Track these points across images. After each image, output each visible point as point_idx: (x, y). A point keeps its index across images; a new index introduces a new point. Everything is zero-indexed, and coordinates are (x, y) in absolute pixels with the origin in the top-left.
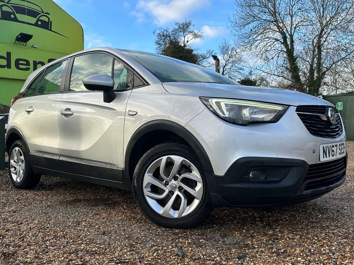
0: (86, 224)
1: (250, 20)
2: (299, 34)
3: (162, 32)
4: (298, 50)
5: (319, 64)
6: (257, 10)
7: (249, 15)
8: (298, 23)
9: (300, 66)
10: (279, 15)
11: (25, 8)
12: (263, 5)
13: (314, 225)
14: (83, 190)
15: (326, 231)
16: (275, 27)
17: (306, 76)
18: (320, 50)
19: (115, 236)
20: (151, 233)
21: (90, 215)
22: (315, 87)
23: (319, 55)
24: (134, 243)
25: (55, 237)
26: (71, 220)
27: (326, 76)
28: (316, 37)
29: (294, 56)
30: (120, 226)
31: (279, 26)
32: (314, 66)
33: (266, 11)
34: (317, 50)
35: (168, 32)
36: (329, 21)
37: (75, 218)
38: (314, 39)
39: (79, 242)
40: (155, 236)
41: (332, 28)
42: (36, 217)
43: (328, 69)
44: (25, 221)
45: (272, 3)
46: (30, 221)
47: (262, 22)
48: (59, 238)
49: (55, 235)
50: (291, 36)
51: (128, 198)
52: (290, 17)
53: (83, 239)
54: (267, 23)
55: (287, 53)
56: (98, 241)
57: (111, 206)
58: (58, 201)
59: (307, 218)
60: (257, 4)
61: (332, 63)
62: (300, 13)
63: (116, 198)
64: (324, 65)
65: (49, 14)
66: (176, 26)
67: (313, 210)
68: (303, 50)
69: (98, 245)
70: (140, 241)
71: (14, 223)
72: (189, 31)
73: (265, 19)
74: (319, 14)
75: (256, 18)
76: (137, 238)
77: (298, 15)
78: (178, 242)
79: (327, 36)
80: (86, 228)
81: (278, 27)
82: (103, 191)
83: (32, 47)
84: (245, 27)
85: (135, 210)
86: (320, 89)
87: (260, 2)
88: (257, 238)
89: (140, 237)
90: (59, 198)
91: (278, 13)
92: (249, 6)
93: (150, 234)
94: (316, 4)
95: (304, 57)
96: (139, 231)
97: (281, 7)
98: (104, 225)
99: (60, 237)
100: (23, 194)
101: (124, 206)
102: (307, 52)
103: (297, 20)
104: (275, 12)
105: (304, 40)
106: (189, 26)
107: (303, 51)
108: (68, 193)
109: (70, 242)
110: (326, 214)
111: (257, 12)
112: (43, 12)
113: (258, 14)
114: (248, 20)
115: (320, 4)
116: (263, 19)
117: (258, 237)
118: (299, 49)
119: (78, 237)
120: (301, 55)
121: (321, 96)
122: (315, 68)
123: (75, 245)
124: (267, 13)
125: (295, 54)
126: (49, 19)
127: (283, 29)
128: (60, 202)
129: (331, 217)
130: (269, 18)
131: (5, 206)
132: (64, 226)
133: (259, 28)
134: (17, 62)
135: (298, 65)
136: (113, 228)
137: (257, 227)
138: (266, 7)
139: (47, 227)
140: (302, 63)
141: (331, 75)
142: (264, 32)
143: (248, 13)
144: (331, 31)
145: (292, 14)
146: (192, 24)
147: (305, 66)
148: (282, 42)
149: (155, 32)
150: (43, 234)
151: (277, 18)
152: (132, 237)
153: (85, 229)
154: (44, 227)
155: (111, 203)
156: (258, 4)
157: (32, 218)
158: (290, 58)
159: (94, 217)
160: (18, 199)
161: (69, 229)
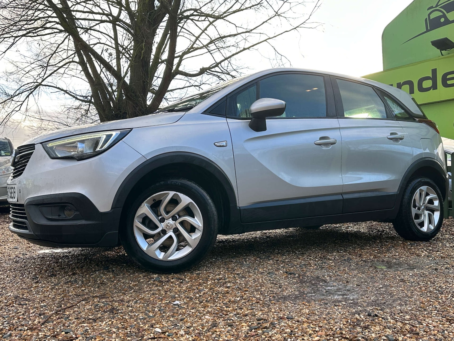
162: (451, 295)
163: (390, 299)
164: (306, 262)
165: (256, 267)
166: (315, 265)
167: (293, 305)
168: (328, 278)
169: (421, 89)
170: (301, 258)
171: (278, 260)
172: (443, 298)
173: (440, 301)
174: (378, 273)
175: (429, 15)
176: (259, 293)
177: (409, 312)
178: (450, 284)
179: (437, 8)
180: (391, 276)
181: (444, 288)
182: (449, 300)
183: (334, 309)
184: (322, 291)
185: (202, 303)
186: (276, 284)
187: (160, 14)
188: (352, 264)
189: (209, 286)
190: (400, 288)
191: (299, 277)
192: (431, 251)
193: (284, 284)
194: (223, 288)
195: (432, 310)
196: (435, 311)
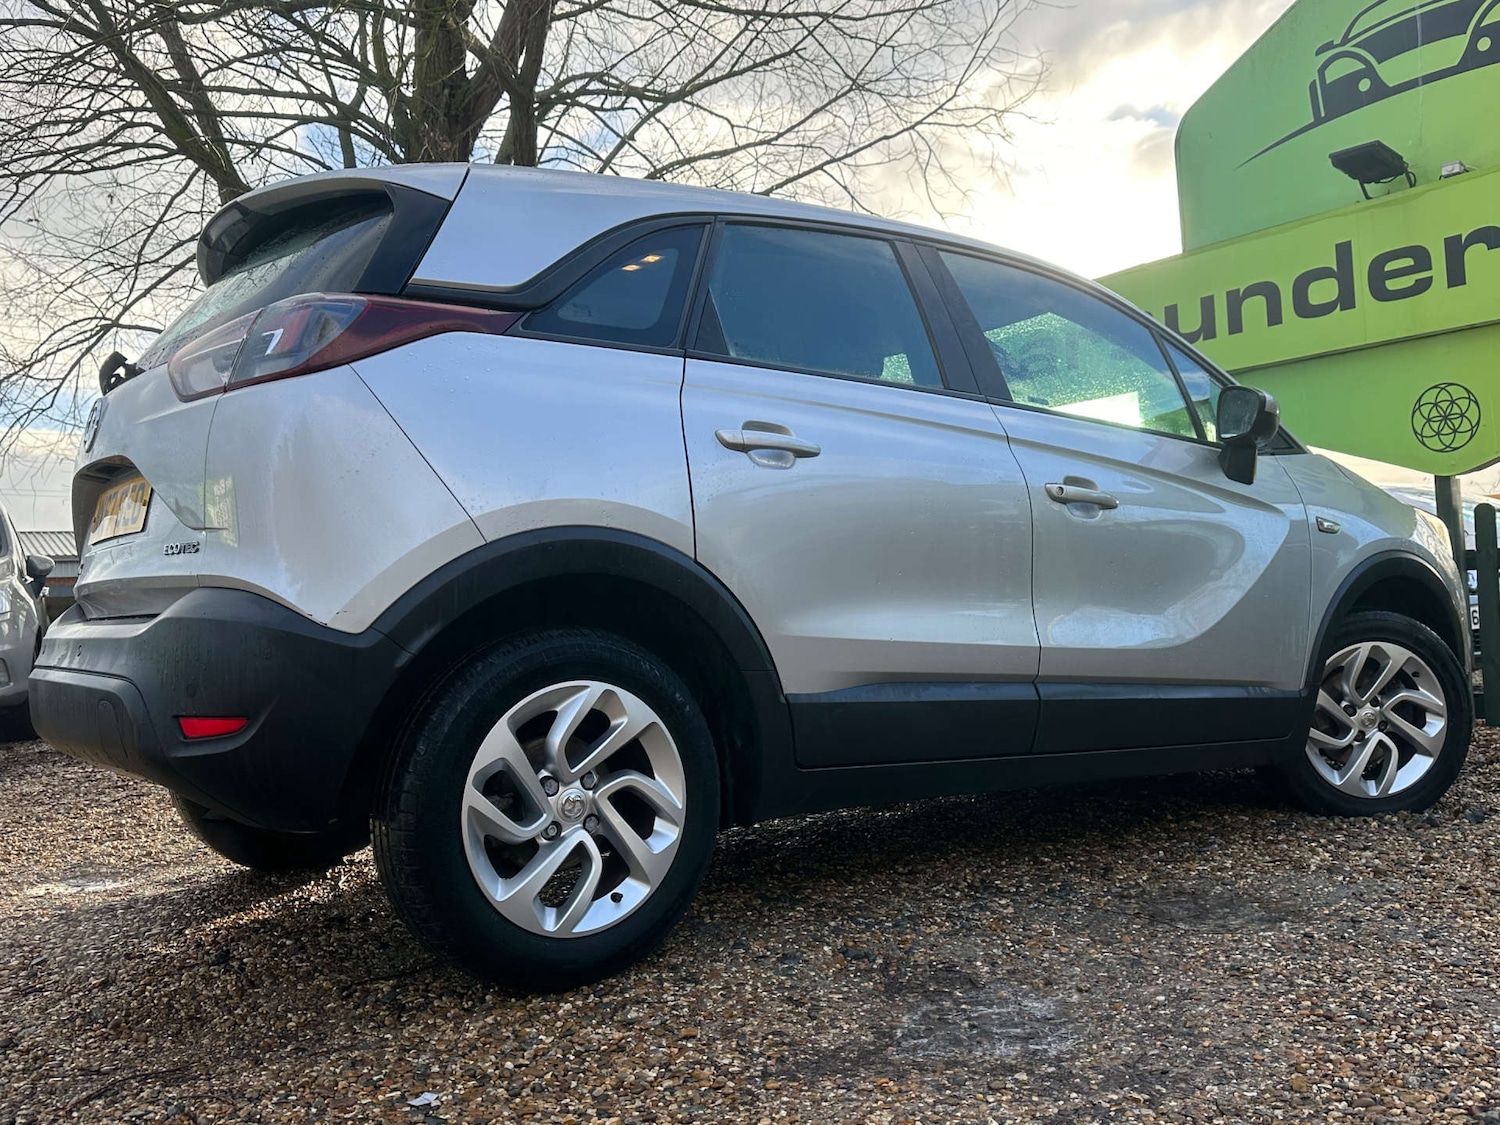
11: (1415, 17)
83: (1441, 177)
134: (1378, 269)
162: (1399, 1028)
163: (1185, 1054)
164: (919, 908)
165: (743, 934)
166: (949, 916)
167: (841, 1091)
168: (986, 969)
169: (1305, 309)
170: (904, 890)
171: (824, 904)
172: (1372, 1044)
173: (1362, 1057)
174: (1159, 943)
175: (1322, 72)
176: (734, 1045)
177: (1247, 1109)
178: (1399, 981)
179: (1347, 48)
180: (1200, 952)
181: (1378, 998)
182: (1393, 1052)
183: (984, 1107)
184: (955, 1023)
185: (518, 1100)
186: (799, 1004)
187: (481, 93)
188: (1073, 907)
189: (559, 1024)
190: (1226, 1006)
191: (884, 968)
192: (1343, 850)
193: (829, 1000)
194: (608, 1031)
195: (1328, 1101)
196: (1340, 1101)
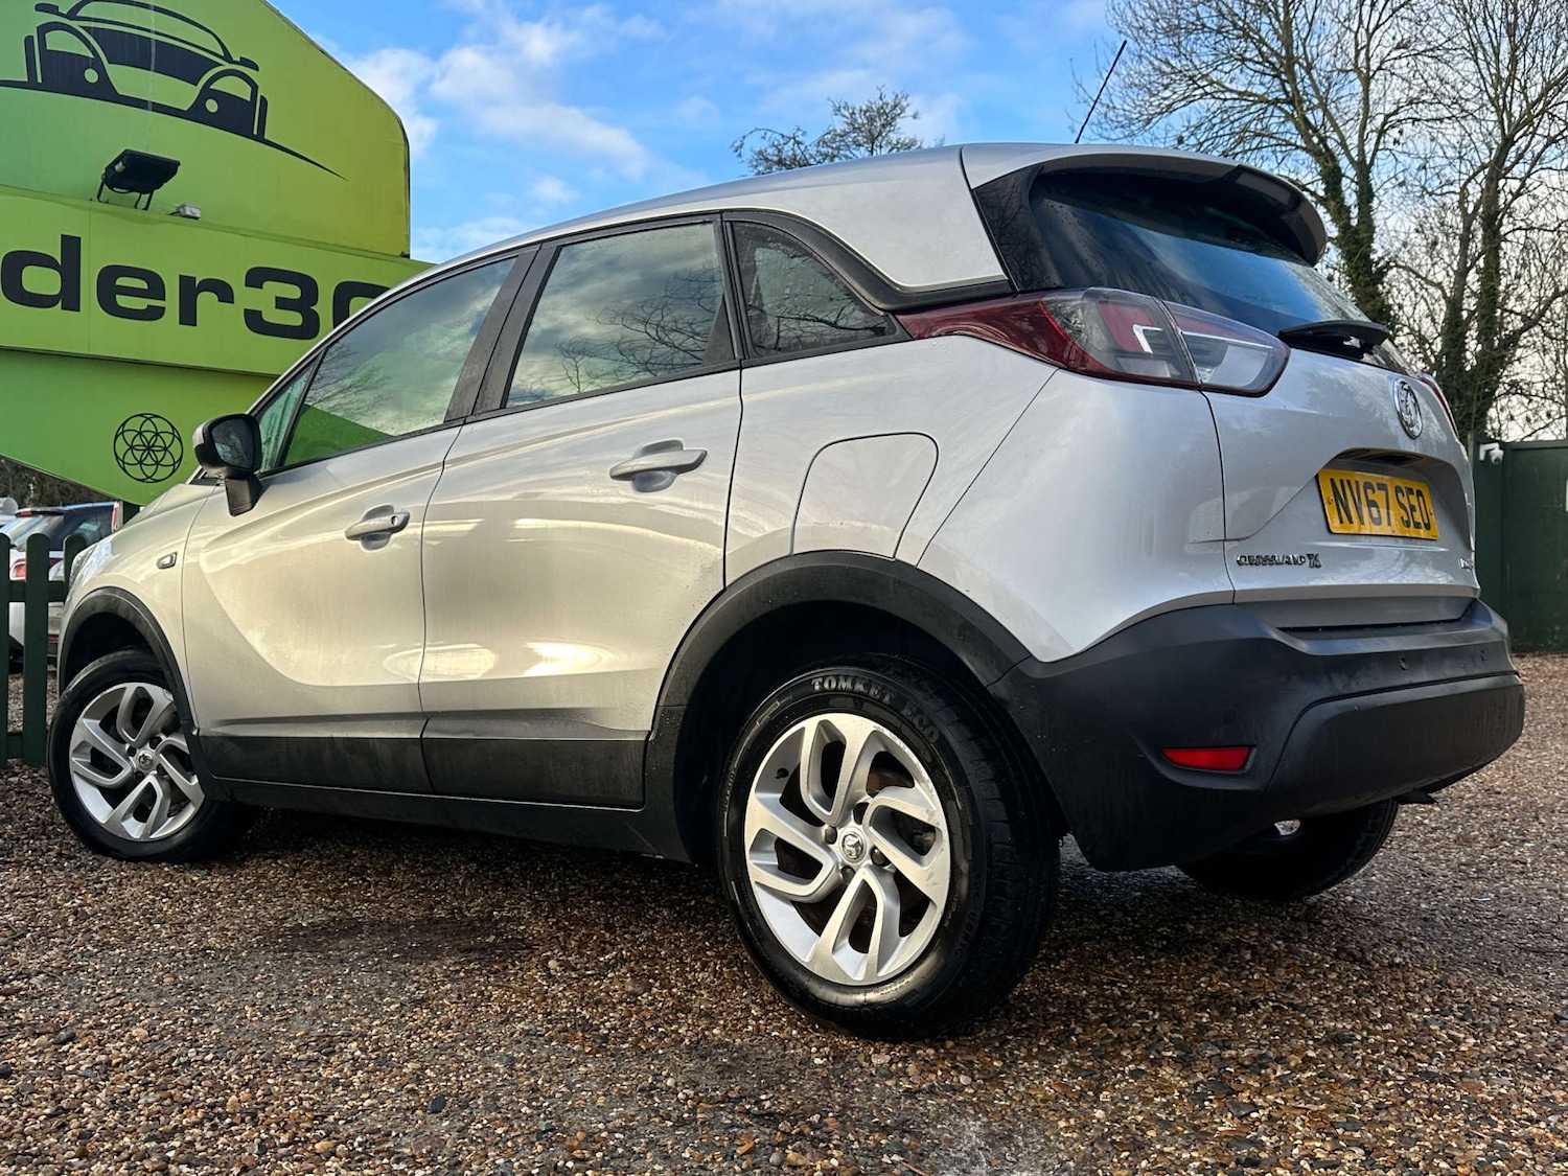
0: (364, 1050)
1: (1175, 96)
2: (1401, 158)
3: (774, 145)
4: (1393, 234)
5: (1490, 298)
6: (1205, 50)
7: (1168, 70)
8: (1395, 107)
9: (1401, 307)
10: (1309, 73)
11: (150, 39)
12: (1235, 25)
13: (1438, 1090)
14: (378, 873)
15: (1494, 1124)
16: (1290, 125)
17: (1429, 352)
18: (1497, 231)
19: (489, 1121)
20: (656, 1111)
21: (389, 1004)
22: (1470, 402)
23: (1491, 258)
24: (570, 1164)
25: (213, 1115)
26: (298, 1029)
27: (1519, 352)
28: (1475, 174)
29: (1372, 262)
30: (518, 1066)
31: (1306, 121)
32: (1465, 306)
33: (1248, 55)
34: (1480, 234)
35: (802, 148)
36: (1538, 101)
37: (319, 1018)
38: (1469, 181)
39: (317, 1146)
40: (675, 1127)
41: (1552, 134)
42: (141, 1005)
43: (1529, 322)
44: (90, 1028)
45: (1278, 20)
46: (113, 1027)
47: (1228, 104)
48: (228, 1121)
49: (212, 1107)
50: (1363, 169)
51: (576, 921)
52: (1358, 82)
53: (338, 1132)
54: (1253, 109)
55: (1340, 247)
56: (406, 1146)
57: (492, 962)
58: (256, 929)
59: (1407, 1056)
60: (1205, 20)
61: (1550, 293)
62: (1404, 61)
63: (519, 920)
64: (1511, 304)
65: (255, 67)
66: (839, 117)
67: (1434, 1013)
68: (1417, 231)
69: (402, 1166)
70: (599, 1151)
71: (39, 1035)
72: (894, 142)
73: (1243, 89)
74: (1493, 71)
75: (1203, 87)
76: (590, 1136)
77: (1397, 72)
78: (779, 1167)
79: (1527, 167)
80: (360, 1072)
81: (1305, 127)
82: (464, 885)
83: (177, 213)
84: (1151, 125)
85: (599, 985)
86: (1492, 413)
87: (1221, 14)
88: (1161, 1153)
89: (601, 1131)
90: (262, 912)
91: (1301, 65)
92: (1172, 31)
93: (650, 1117)
94: (1479, 21)
95: (1420, 265)
96: (601, 1101)
97: (1316, 36)
98: (443, 1058)
99: (234, 1114)
100: (105, 889)
101: (552, 964)
102: (1435, 243)
103: (1389, 93)
104: (1291, 60)
105: (1424, 188)
106: (893, 119)
107: (1416, 238)
108: (306, 886)
109: (275, 1146)
110: (1498, 1032)
111: (1205, 59)
112: (228, 58)
113: (1211, 66)
114: (1167, 93)
115: (1498, 23)
116: (1232, 91)
117: (1166, 1149)
118: (1398, 229)
119: (315, 1118)
120: (1406, 257)
121: (1496, 445)
122: (1471, 313)
123: (297, 1160)
124: (1250, 64)
125: (1378, 250)
126: (255, 88)
127: (1327, 137)
128: (266, 930)
129: (1522, 1051)
130: (1262, 84)
131: (17, 943)
132: (262, 1060)
133: (1216, 129)
134: (109, 278)
135: (1391, 301)
136: (482, 1076)
137: (1164, 1095)
138: (1246, 36)
139: (182, 1060)
140: (1412, 294)
141: (1543, 346)
142: (1238, 150)
143: (1167, 63)
144: (1546, 146)
145: (1368, 68)
146: (909, 111)
147: (1422, 306)
148: (1321, 193)
149: (741, 146)
150: (158, 1096)
151: (1300, 87)
152: (565, 1131)
153: (355, 1079)
154: (170, 1063)
155: (494, 945)
156: (1212, 23)
157: (122, 1012)
158: (1357, 268)
159: (403, 1016)
160: (75, 913)
161: (284, 1074)
169: (17, 293)
175: (42, 32)
179: (74, 24)
